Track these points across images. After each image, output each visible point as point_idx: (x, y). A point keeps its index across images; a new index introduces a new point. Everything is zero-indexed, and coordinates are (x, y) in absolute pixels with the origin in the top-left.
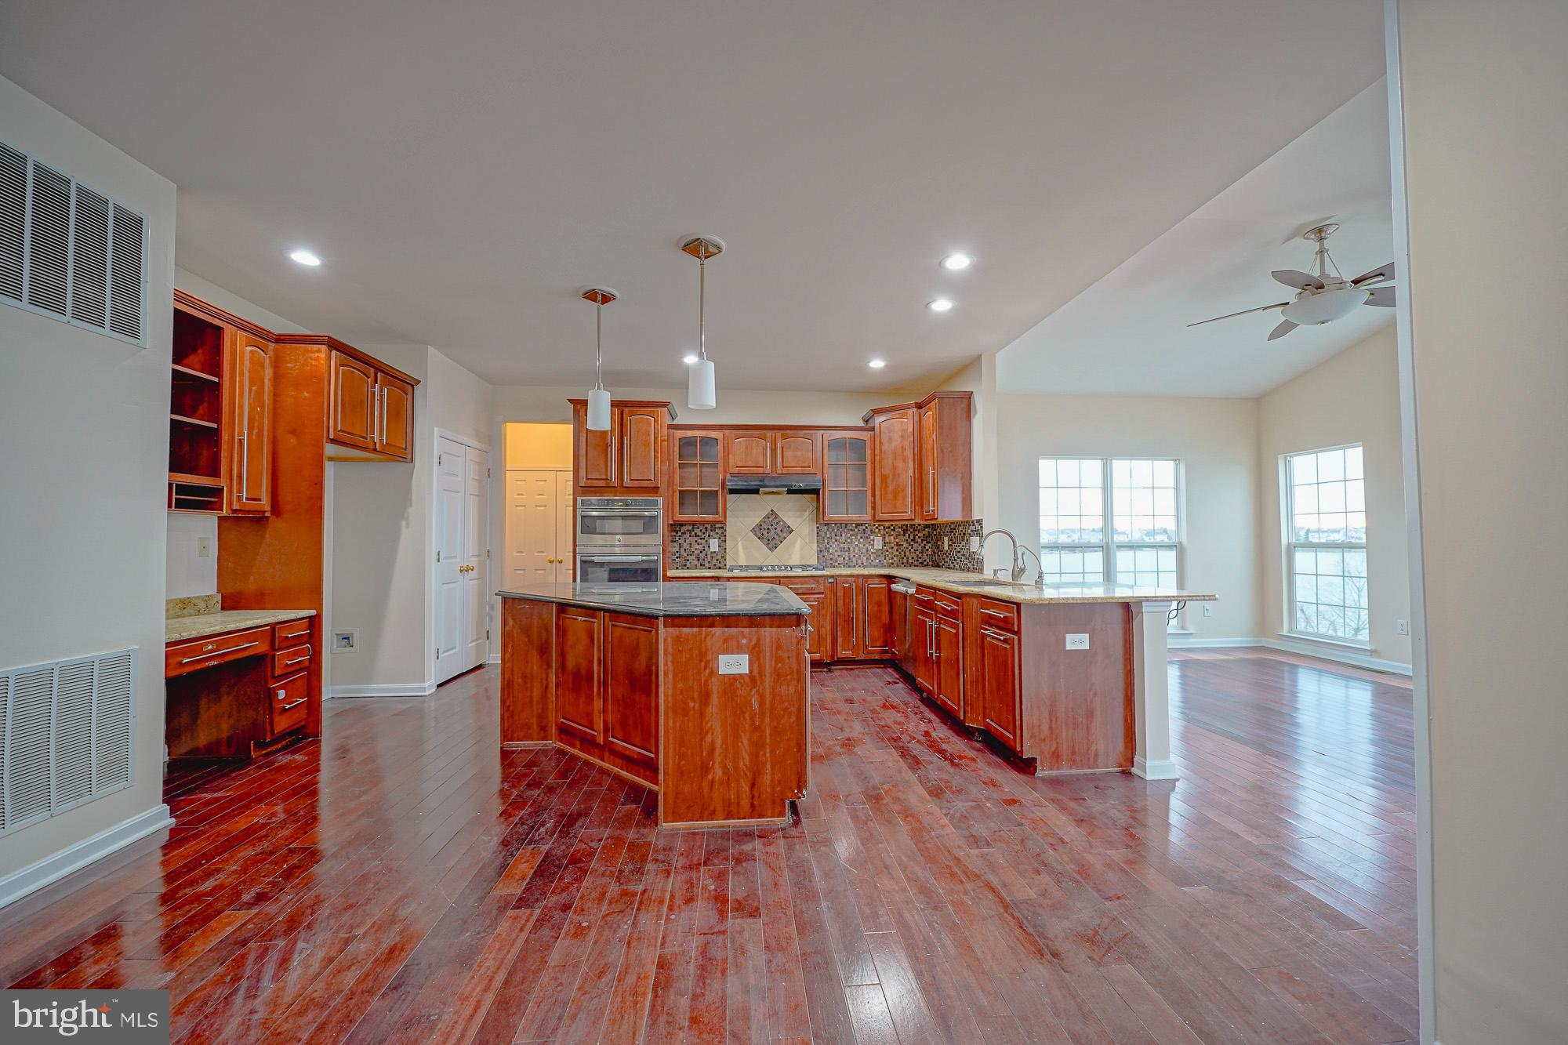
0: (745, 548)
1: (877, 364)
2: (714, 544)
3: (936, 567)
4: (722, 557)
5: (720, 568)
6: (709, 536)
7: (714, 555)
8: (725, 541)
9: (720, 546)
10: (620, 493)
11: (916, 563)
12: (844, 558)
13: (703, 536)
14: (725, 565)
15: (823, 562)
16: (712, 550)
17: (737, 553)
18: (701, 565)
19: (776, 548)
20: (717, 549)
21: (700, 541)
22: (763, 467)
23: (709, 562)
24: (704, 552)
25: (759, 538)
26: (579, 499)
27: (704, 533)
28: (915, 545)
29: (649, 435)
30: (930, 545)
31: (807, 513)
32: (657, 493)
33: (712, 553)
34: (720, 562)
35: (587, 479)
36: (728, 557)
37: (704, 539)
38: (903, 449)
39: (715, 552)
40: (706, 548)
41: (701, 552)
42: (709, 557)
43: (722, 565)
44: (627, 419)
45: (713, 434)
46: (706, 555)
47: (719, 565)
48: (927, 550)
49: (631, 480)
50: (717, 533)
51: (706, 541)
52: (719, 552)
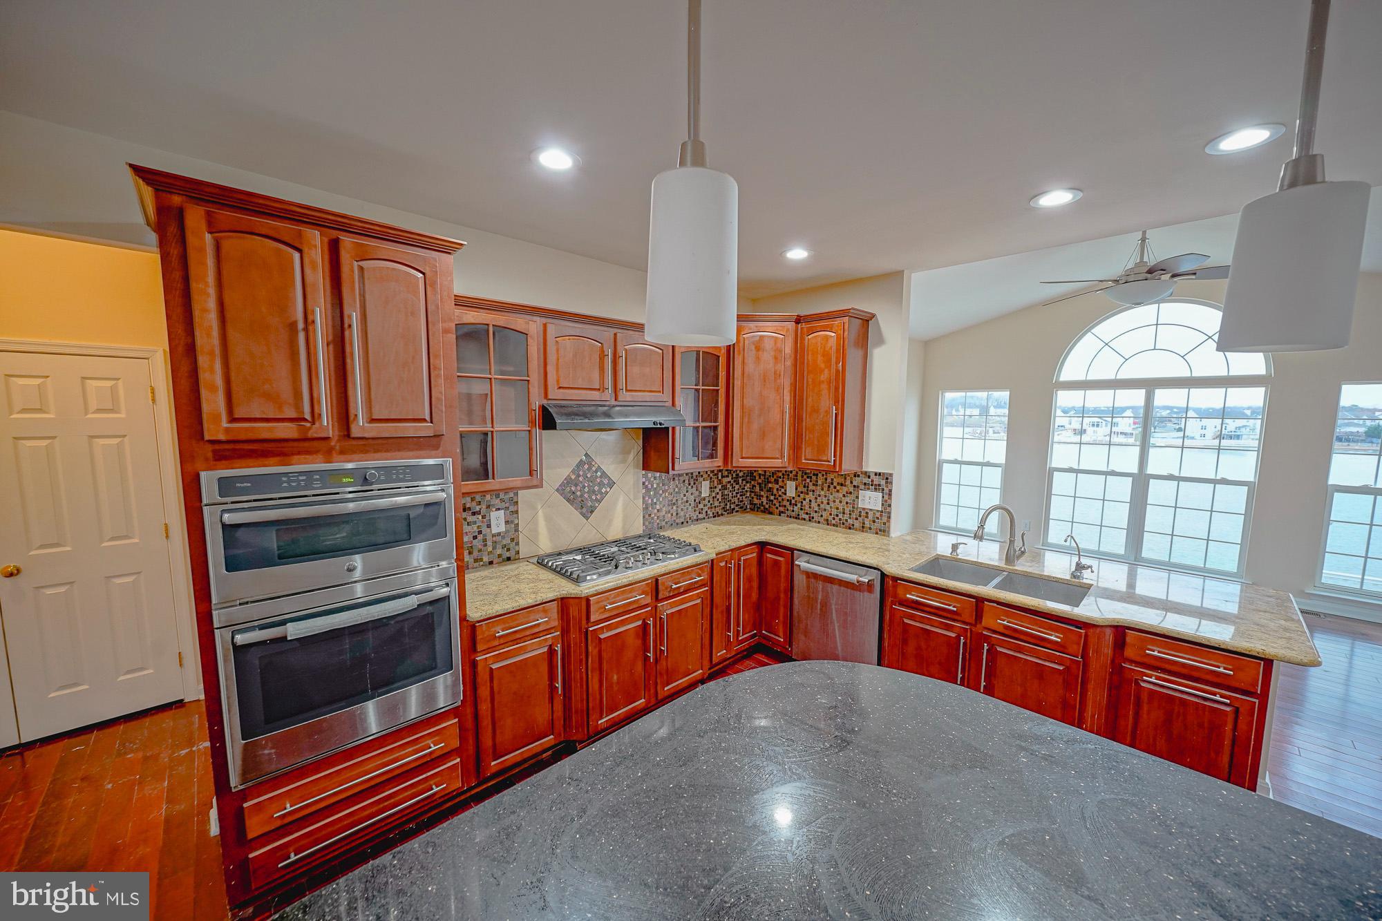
0: (548, 519)
1: (797, 254)
2: (498, 522)
3: (764, 512)
4: (512, 540)
5: (509, 559)
6: (488, 507)
7: (498, 539)
8: (517, 512)
9: (507, 522)
10: (342, 452)
11: (737, 509)
12: (672, 515)
13: (477, 509)
14: (518, 553)
15: (650, 523)
16: (495, 530)
17: (535, 531)
18: (476, 561)
19: (592, 512)
20: (502, 528)
21: (471, 519)
22: (599, 389)
23: (490, 553)
24: (480, 537)
25: (568, 500)
26: (207, 481)
27: (479, 503)
28: (737, 487)
29: (412, 314)
30: (748, 485)
31: (631, 456)
33: (494, 536)
34: (508, 550)
35: (233, 420)
36: (521, 538)
37: (479, 513)
38: (777, 375)
39: (499, 534)
40: (484, 530)
41: (475, 538)
42: (489, 543)
43: (511, 554)
44: (349, 265)
45: (519, 322)
46: (485, 540)
47: (508, 554)
48: (746, 491)
49: (373, 420)
50: (502, 501)
51: (484, 517)
52: (507, 531)
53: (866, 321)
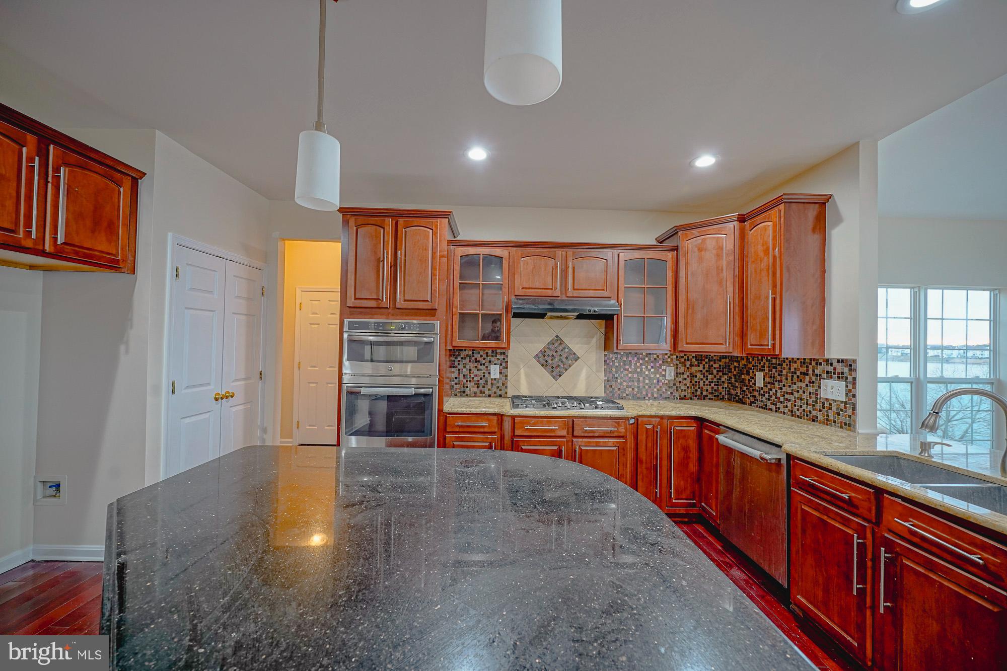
0: (527, 375)
1: (705, 161)
2: (495, 371)
3: (738, 402)
4: (503, 384)
5: (500, 396)
6: (490, 362)
7: (495, 382)
8: (507, 368)
9: (500, 373)
10: (393, 315)
11: (710, 396)
12: (633, 389)
13: (484, 362)
14: (506, 393)
15: (610, 392)
16: (492, 376)
17: (518, 381)
18: (481, 392)
19: (560, 376)
20: (497, 376)
21: (480, 367)
22: (552, 289)
23: (489, 390)
24: (484, 379)
25: (543, 365)
26: (346, 321)
27: (484, 359)
28: (710, 377)
29: (425, 249)
30: (726, 377)
31: (594, 340)
32: (434, 315)
33: (492, 380)
34: (500, 390)
35: (356, 299)
36: (509, 385)
37: (484, 364)
38: (719, 270)
39: (495, 379)
40: (487, 375)
41: (481, 379)
42: (489, 383)
43: (502, 393)
44: (402, 231)
45: (498, 252)
46: (487, 381)
47: (500, 393)
48: (723, 382)
49: (405, 300)
50: (498, 359)
51: (487, 367)
52: (500, 378)
53: (822, 203)
